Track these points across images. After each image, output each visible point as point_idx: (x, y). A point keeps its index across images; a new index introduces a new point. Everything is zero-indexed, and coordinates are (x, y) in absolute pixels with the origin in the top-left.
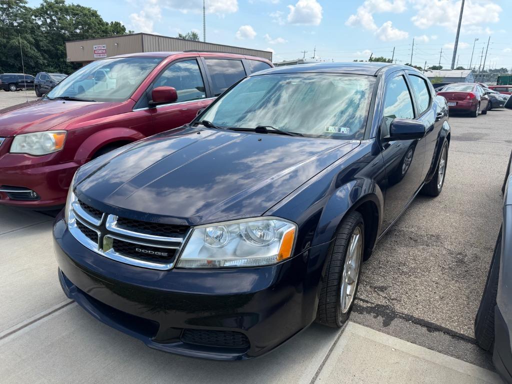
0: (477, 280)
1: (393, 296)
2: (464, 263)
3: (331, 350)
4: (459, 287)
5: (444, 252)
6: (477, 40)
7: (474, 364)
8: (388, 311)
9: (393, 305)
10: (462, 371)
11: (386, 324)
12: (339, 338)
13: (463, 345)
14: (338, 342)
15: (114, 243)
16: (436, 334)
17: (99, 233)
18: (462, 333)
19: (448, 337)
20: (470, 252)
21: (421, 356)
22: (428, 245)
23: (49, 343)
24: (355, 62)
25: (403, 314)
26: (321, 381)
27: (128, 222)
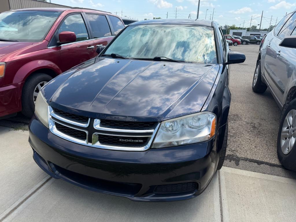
0: (265, 135)
1: (233, 149)
2: (256, 128)
3: (220, 183)
4: (260, 140)
5: (245, 123)
6: (208, 10)
7: (286, 177)
8: (235, 158)
9: (235, 153)
10: (283, 182)
11: (237, 164)
12: (219, 176)
13: (276, 168)
14: (220, 178)
15: (99, 137)
16: (262, 165)
17: (87, 132)
18: (273, 163)
19: (268, 166)
20: (256, 122)
21: (262, 178)
22: (235, 120)
23: (48, 211)
24: (145, 20)
25: (242, 158)
26: (224, 200)
27: (111, 123)
